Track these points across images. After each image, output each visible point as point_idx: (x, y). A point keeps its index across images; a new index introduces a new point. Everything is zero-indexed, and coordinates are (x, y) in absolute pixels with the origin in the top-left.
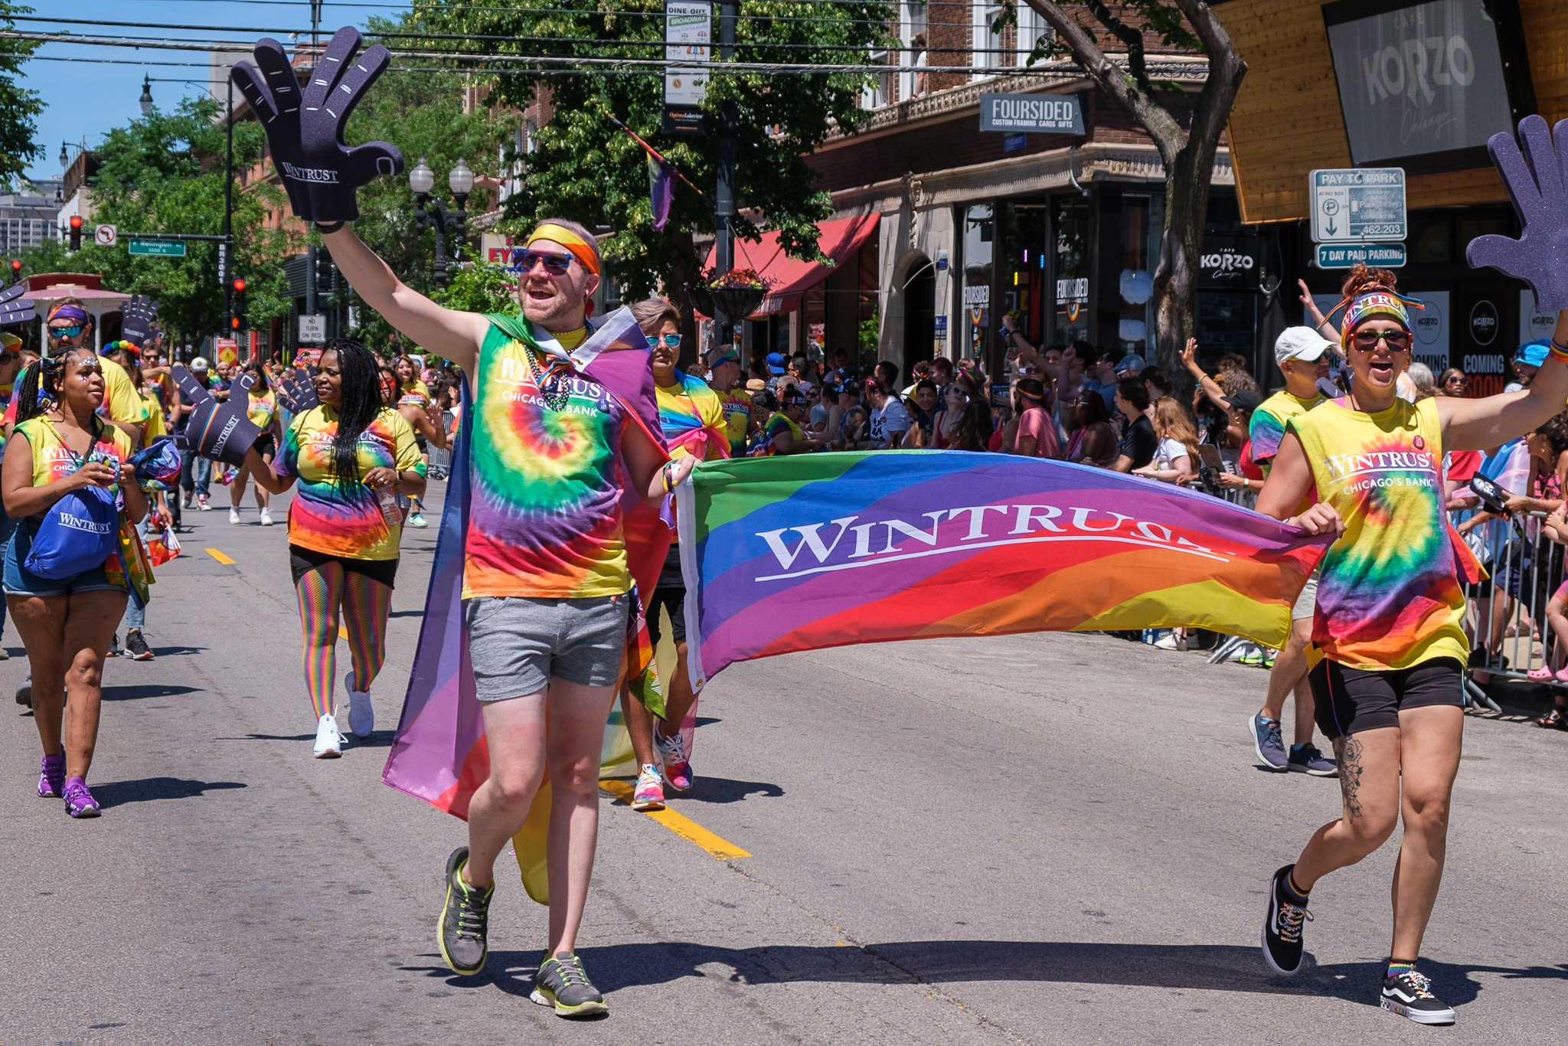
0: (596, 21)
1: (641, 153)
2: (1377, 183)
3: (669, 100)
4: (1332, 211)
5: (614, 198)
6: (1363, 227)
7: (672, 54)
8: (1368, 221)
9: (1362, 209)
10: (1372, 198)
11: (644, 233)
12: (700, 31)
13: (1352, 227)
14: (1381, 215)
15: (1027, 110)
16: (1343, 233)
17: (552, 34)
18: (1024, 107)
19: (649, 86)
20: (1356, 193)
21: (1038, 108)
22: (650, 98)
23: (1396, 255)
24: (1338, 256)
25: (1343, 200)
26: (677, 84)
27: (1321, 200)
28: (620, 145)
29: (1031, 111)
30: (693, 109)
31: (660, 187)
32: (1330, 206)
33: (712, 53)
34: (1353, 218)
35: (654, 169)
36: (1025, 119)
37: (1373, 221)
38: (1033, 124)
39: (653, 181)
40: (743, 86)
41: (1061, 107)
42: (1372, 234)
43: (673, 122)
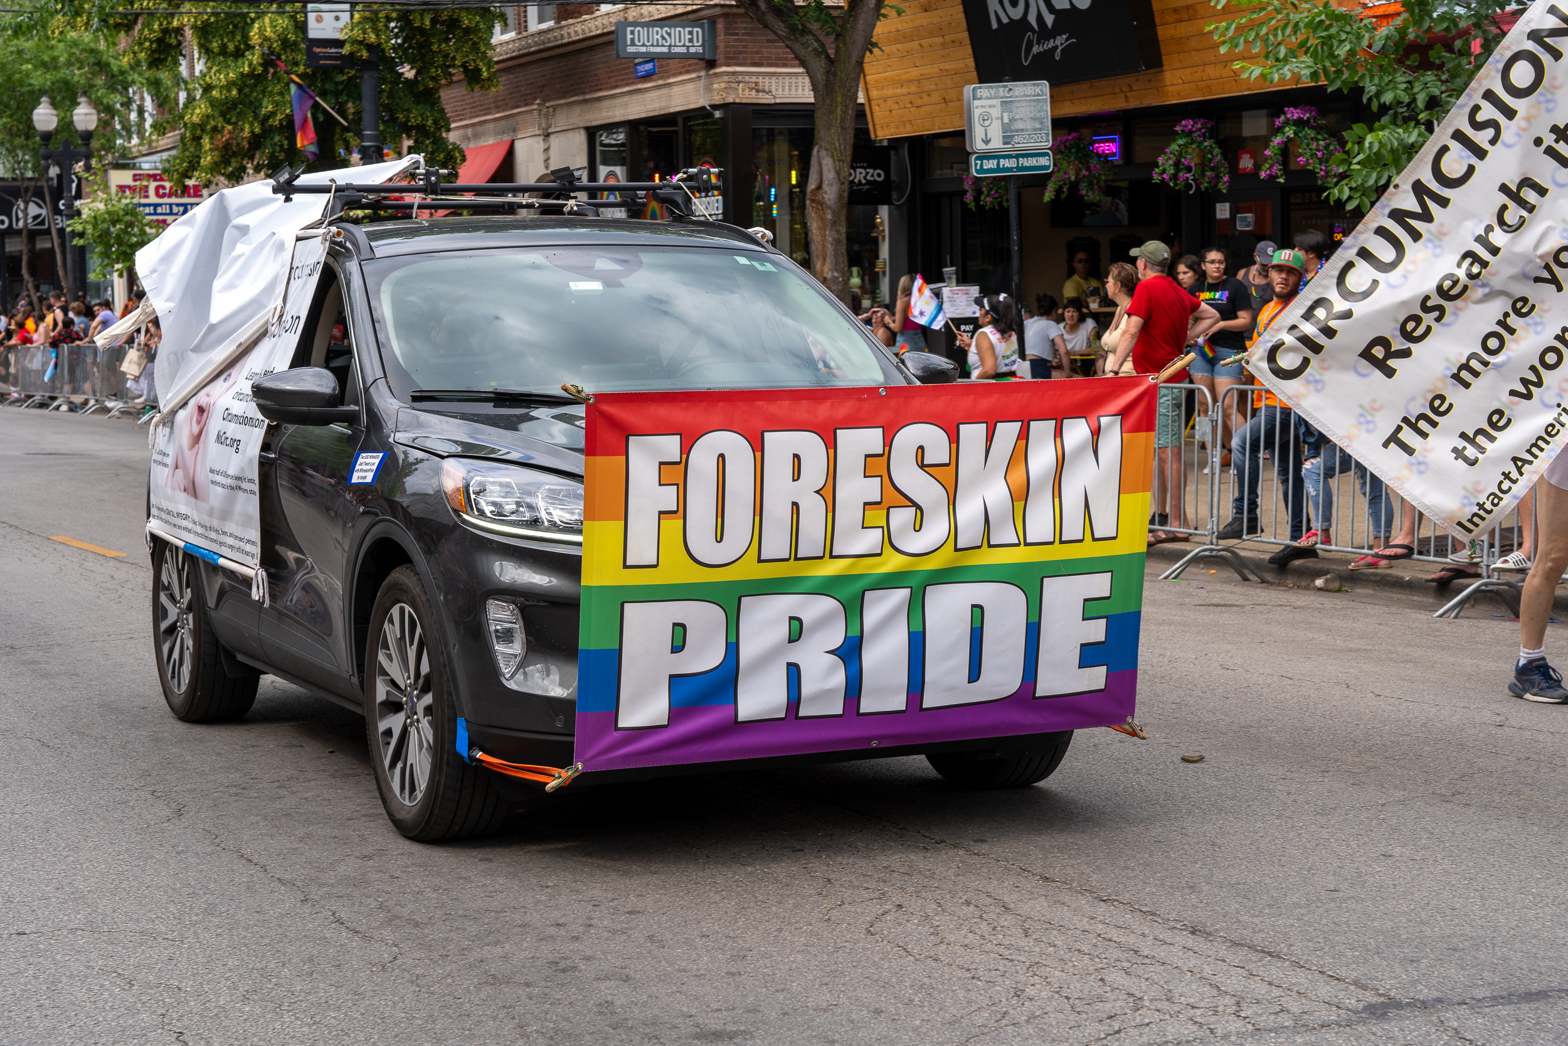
2: (1025, 95)
4: (987, 123)
6: (1012, 137)
8: (1017, 131)
9: (1012, 121)
10: (1021, 109)
13: (1004, 137)
14: (1029, 125)
15: (659, 37)
16: (996, 143)
18: (657, 33)
20: (1006, 104)
21: (669, 34)
23: (1043, 161)
24: (990, 164)
25: (996, 112)
26: (319, 20)
27: (977, 113)
29: (663, 38)
32: (985, 118)
34: (1005, 129)
36: (658, 45)
37: (1022, 130)
38: (665, 50)
41: (691, 33)
42: (1022, 143)
43: (318, 57)
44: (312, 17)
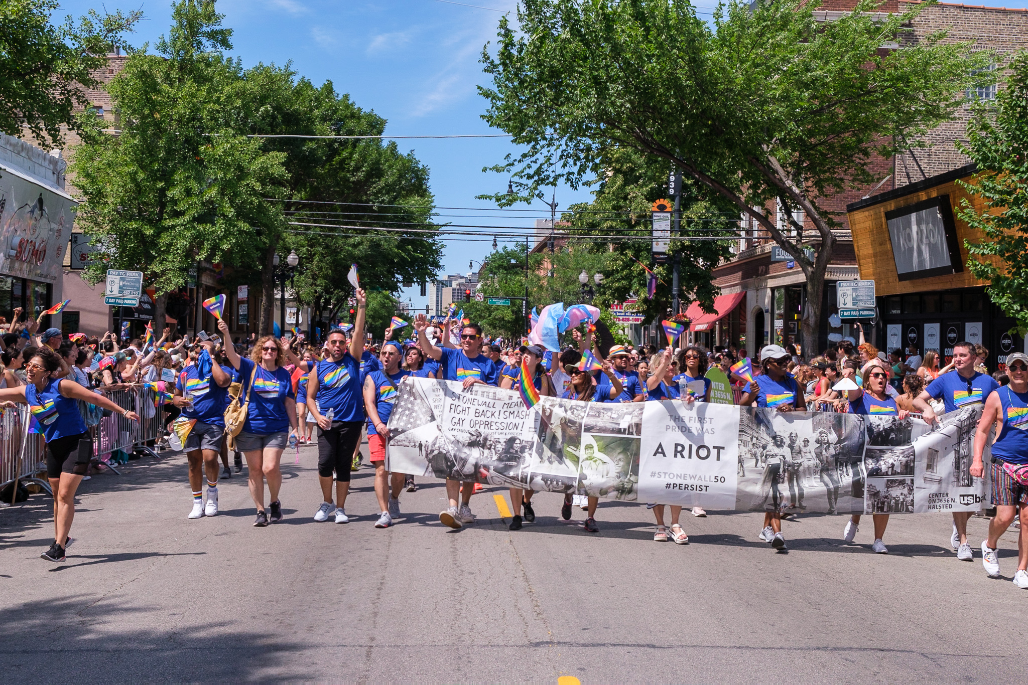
0: (628, 222)
1: (644, 270)
2: (863, 286)
3: (654, 250)
4: (845, 297)
5: (636, 286)
6: (857, 303)
7: (655, 234)
8: (860, 300)
9: (857, 296)
10: (861, 291)
11: (646, 301)
12: (666, 225)
13: (853, 303)
14: (865, 298)
16: (850, 305)
17: (611, 227)
19: (648, 245)
20: (855, 290)
22: (649, 249)
23: (871, 313)
24: (848, 313)
25: (849, 292)
26: (657, 244)
27: (841, 293)
28: (637, 268)
30: (664, 253)
31: (651, 283)
32: (844, 295)
33: (671, 232)
34: (854, 299)
35: (648, 276)
37: (862, 300)
39: (648, 281)
40: (683, 245)
42: (861, 305)
43: (656, 259)
44: (654, 243)
